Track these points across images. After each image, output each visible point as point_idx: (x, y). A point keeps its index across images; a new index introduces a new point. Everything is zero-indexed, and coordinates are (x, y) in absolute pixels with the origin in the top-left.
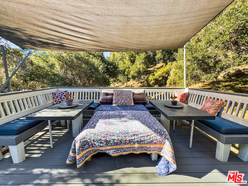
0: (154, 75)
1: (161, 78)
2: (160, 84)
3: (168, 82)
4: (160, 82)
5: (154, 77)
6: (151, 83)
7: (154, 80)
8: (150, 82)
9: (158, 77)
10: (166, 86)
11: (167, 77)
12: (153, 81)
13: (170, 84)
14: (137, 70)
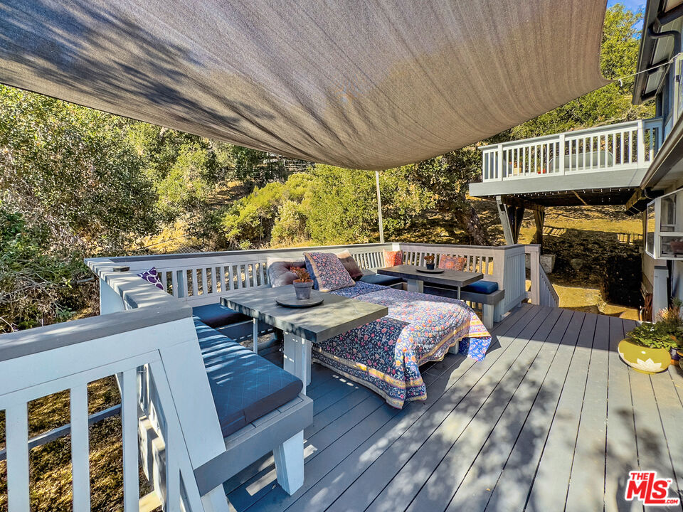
0: (237, 213)
1: (258, 222)
2: (254, 239)
3: (275, 232)
4: (253, 232)
5: (240, 219)
6: (230, 236)
7: (238, 228)
8: (227, 232)
9: (248, 220)
10: (271, 243)
11: (272, 220)
12: (236, 231)
13: (279, 236)
14: (185, 196)
